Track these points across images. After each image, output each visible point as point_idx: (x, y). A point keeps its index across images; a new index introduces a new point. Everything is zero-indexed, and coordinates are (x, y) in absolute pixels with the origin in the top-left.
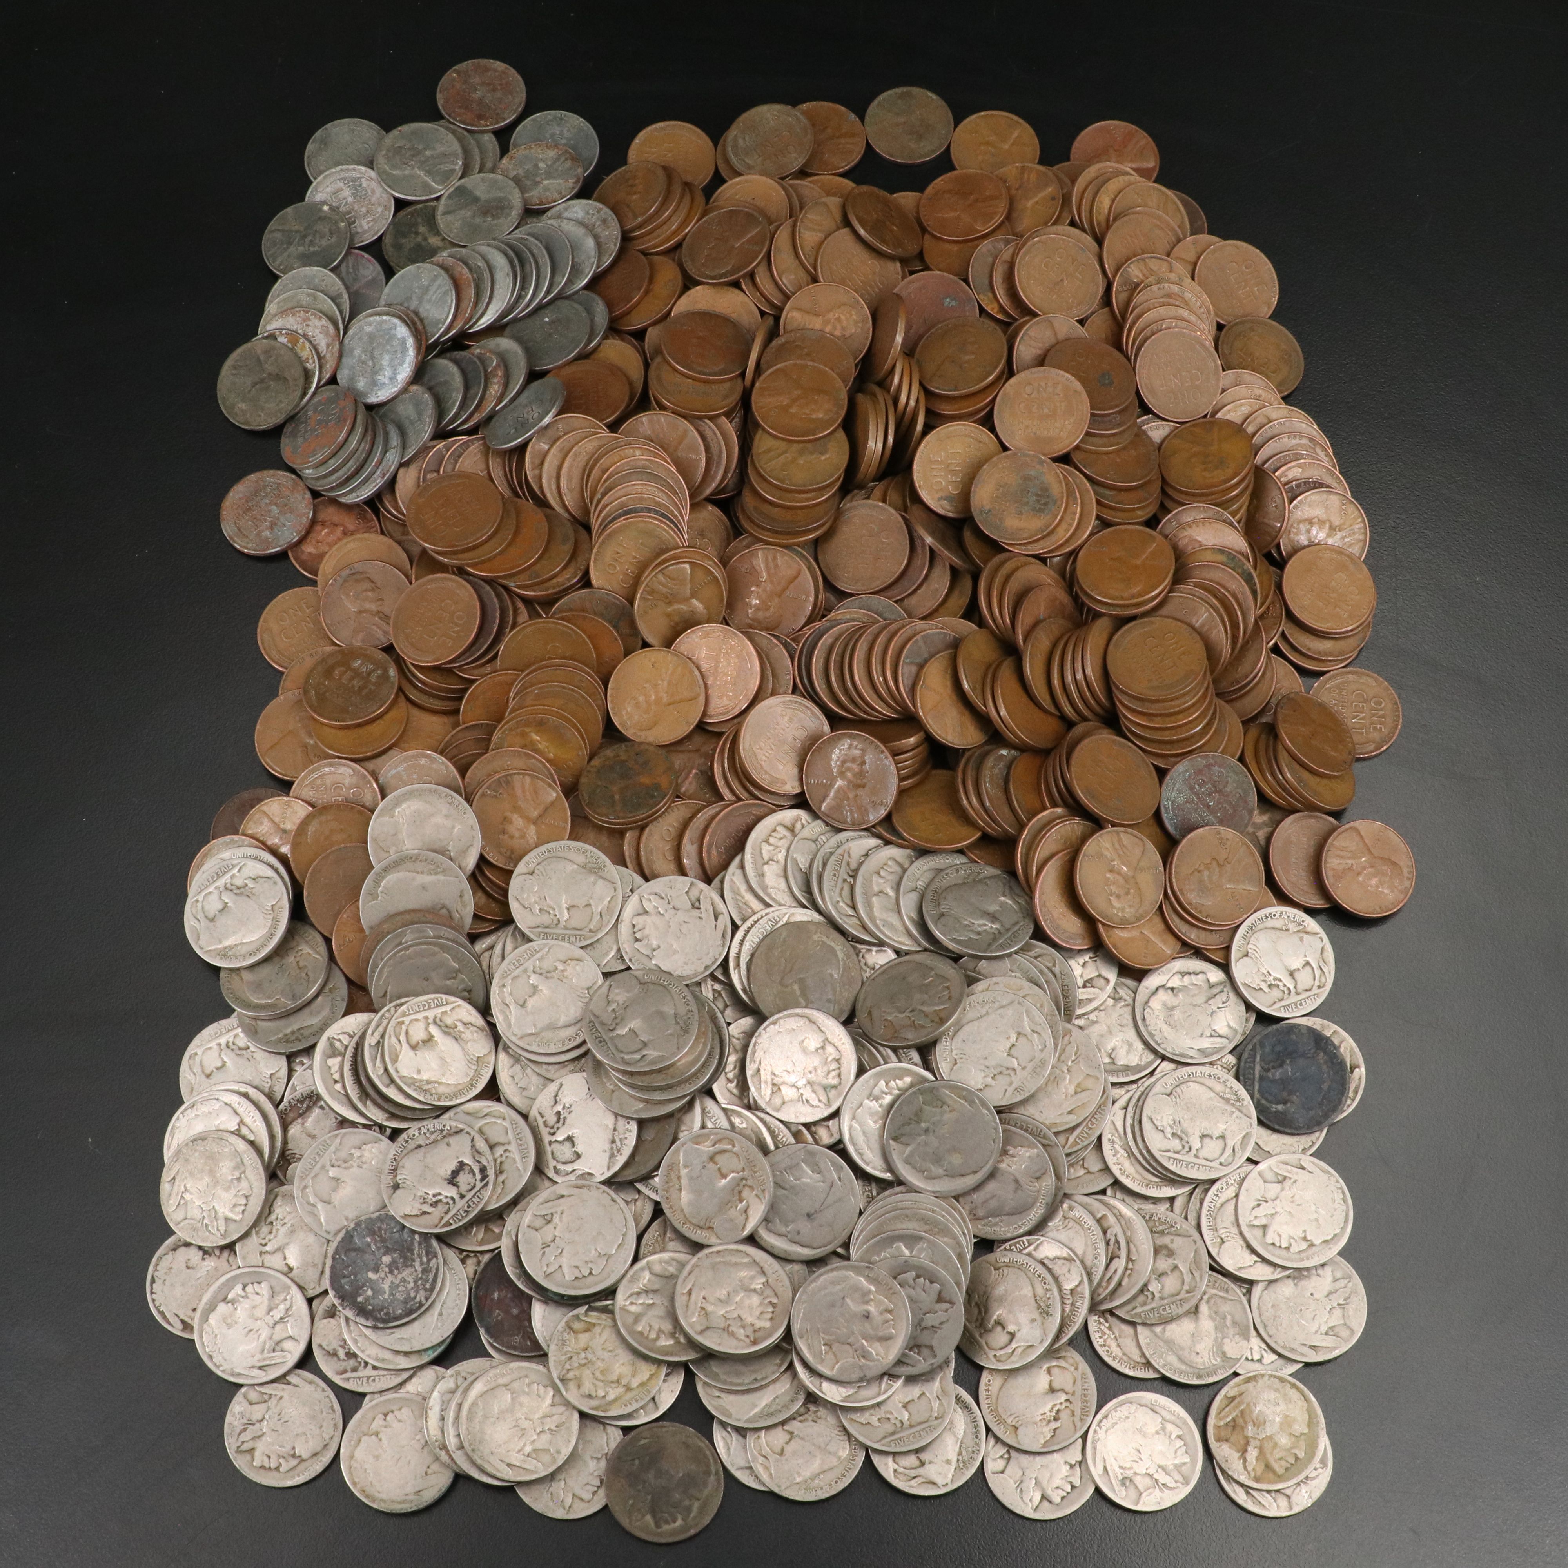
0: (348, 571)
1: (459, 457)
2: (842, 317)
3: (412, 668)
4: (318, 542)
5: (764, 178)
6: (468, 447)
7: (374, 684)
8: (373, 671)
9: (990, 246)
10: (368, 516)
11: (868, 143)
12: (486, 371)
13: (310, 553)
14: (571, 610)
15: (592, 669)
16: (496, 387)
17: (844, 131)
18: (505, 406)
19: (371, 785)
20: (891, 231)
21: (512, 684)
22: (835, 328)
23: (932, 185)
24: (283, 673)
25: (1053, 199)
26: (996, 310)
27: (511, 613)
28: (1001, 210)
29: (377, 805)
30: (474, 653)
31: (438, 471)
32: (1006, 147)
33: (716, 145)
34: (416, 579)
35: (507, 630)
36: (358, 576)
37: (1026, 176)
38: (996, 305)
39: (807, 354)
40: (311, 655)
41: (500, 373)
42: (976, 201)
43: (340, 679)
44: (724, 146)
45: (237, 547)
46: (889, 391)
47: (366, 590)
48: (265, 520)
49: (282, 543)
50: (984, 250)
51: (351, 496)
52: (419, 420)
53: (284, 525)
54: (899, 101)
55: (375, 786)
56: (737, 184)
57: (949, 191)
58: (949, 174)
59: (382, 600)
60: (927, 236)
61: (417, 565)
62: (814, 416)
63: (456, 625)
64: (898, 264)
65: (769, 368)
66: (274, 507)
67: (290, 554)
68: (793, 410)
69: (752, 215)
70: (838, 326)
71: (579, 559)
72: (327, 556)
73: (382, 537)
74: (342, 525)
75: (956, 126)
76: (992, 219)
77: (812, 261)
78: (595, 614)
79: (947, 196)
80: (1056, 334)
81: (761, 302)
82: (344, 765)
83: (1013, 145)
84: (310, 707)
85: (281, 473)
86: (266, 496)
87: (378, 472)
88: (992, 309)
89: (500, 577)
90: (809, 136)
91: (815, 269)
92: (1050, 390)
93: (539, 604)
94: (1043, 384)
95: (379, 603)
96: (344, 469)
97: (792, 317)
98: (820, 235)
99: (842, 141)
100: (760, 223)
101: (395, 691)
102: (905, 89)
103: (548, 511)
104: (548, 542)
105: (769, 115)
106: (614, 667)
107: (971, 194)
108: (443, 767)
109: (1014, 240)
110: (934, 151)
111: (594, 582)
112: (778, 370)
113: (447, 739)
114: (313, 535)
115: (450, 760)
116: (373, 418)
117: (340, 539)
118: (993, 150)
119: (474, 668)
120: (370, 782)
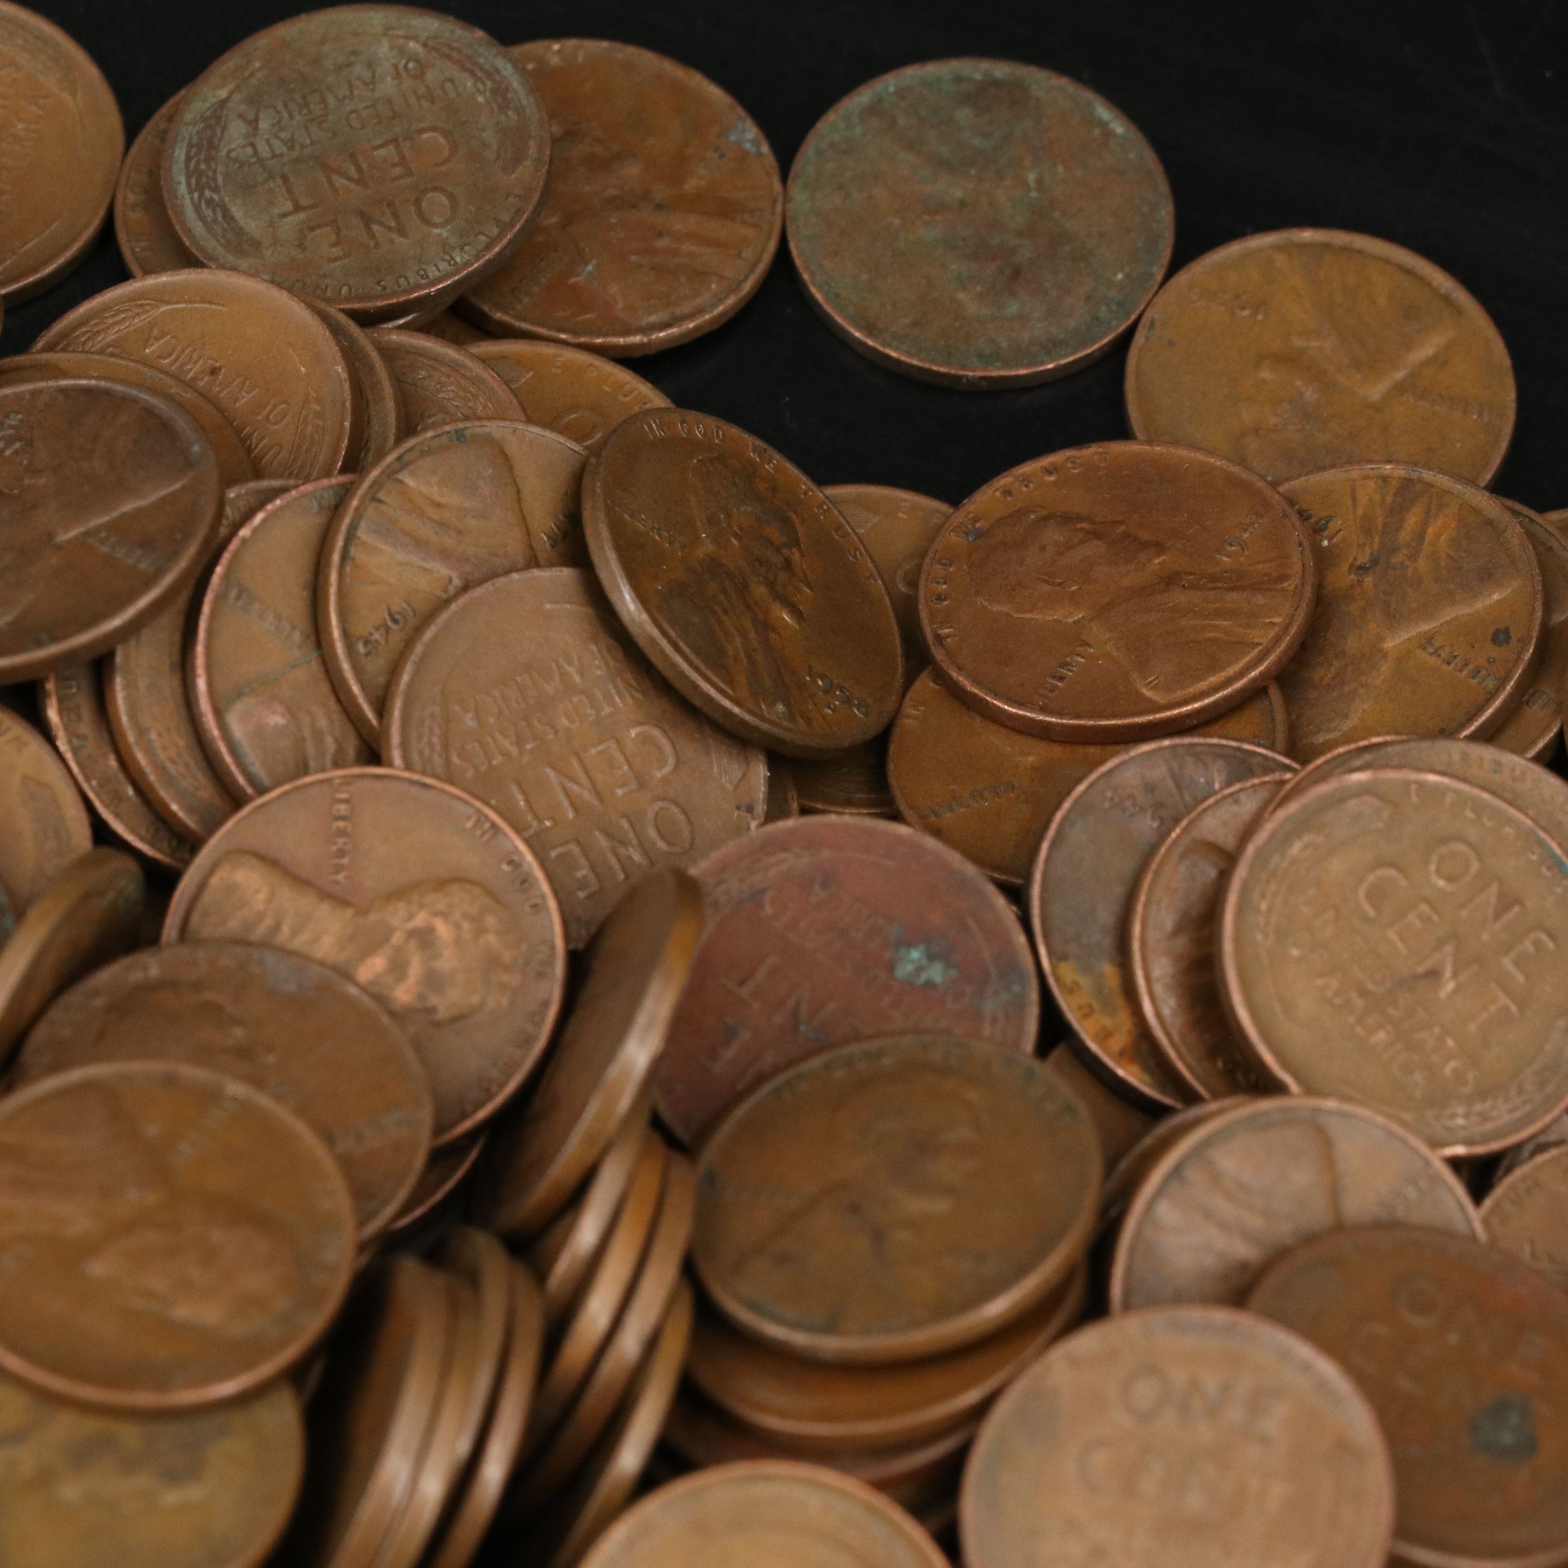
2: (442, 929)
5: (281, 297)
9: (1159, 772)
11: (783, 255)
17: (692, 185)
20: (765, 626)
22: (398, 968)
23: (1005, 480)
25: (1501, 637)
26: (1121, 1040)
28: (1262, 636)
32: (1376, 391)
33: (132, 131)
37: (1412, 520)
38: (1123, 1021)
39: (243, 1053)
42: (1170, 580)
44: (163, 136)
46: (541, 1274)
50: (1131, 777)
54: (964, 115)
56: (160, 296)
57: (1067, 519)
58: (1092, 452)
60: (924, 683)
62: (182, 1312)
64: (760, 772)
65: (56, 1068)
68: (97, 1269)
69: (166, 427)
70: (415, 970)
75: (1177, 264)
76: (1214, 667)
77: (377, 666)
79: (1054, 535)
80: (1335, 1192)
81: (115, 800)
83: (1400, 388)
88: (1104, 1036)
90: (525, 169)
91: (382, 707)
92: (1235, 1414)
94: (1211, 1384)
97: (231, 889)
98: (443, 570)
99: (679, 223)
100: (190, 464)
102: (1001, 70)
105: (384, 49)
107: (1159, 547)
109: (1269, 766)
110: (1052, 346)
112: (88, 1086)
118: (1310, 394)
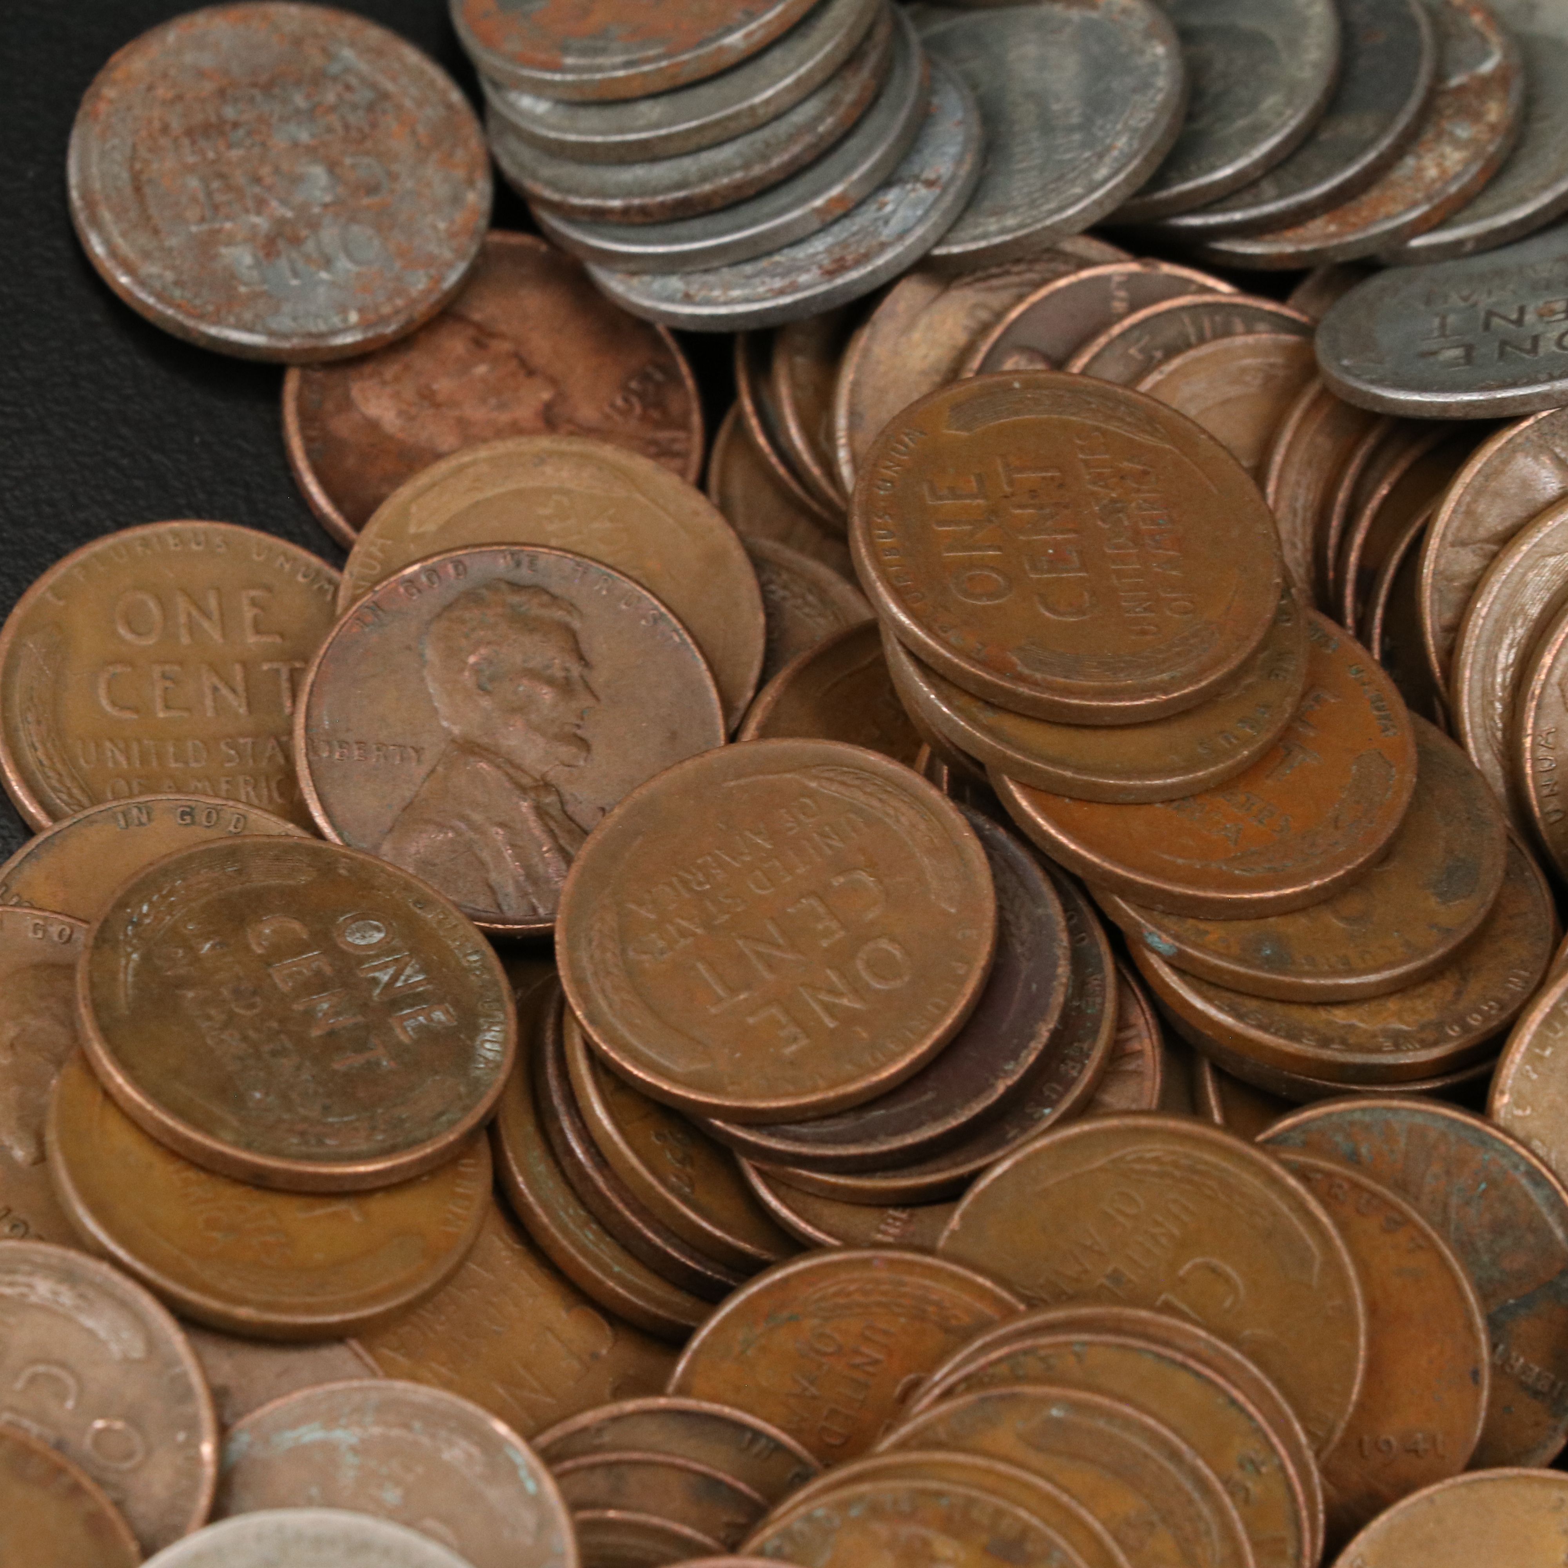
0: (502, 565)
1: (1171, 352)
3: (582, 1067)
4: (427, 396)
6: (1227, 332)
7: (399, 1051)
8: (414, 998)
10: (675, 406)
12: (1439, 76)
13: (373, 426)
14: (1353, 1159)
15: (1319, 1445)
16: (1454, 157)
18: (1454, 250)
19: (193, 1443)
21: (966, 1336)
24: (28, 831)
27: (1097, 1054)
29: (174, 1533)
30: (872, 1137)
31: (1059, 364)
34: (765, 732)
35: (1050, 1114)
36: (534, 607)
40: (188, 813)
41: (1494, 112)
43: (267, 961)
45: (97, 247)
47: (533, 674)
48: (260, 205)
49: (283, 323)
51: (658, 284)
52: (1086, 125)
53: (327, 263)
55: (207, 1449)
59: (584, 744)
61: (794, 681)
63: (858, 989)
66: (318, 173)
67: (292, 383)
71: (1474, 988)
72: (442, 468)
73: (696, 502)
74: (553, 381)
78: (1442, 1226)
82: (124, 1305)
84: (97, 1008)
85: (412, 56)
86: (311, 114)
87: (819, 245)
89: (1126, 889)
93: (1219, 1073)
95: (565, 751)
96: (689, 165)
101: (470, 1121)
103: (1435, 735)
104: (1386, 855)
106: (1406, 1488)
108: (529, 1518)
111: (1502, 1102)
113: (587, 1418)
114: (418, 359)
115: (574, 1506)
116: (898, 28)
117: (516, 430)
119: (834, 1195)
120: (192, 1426)
